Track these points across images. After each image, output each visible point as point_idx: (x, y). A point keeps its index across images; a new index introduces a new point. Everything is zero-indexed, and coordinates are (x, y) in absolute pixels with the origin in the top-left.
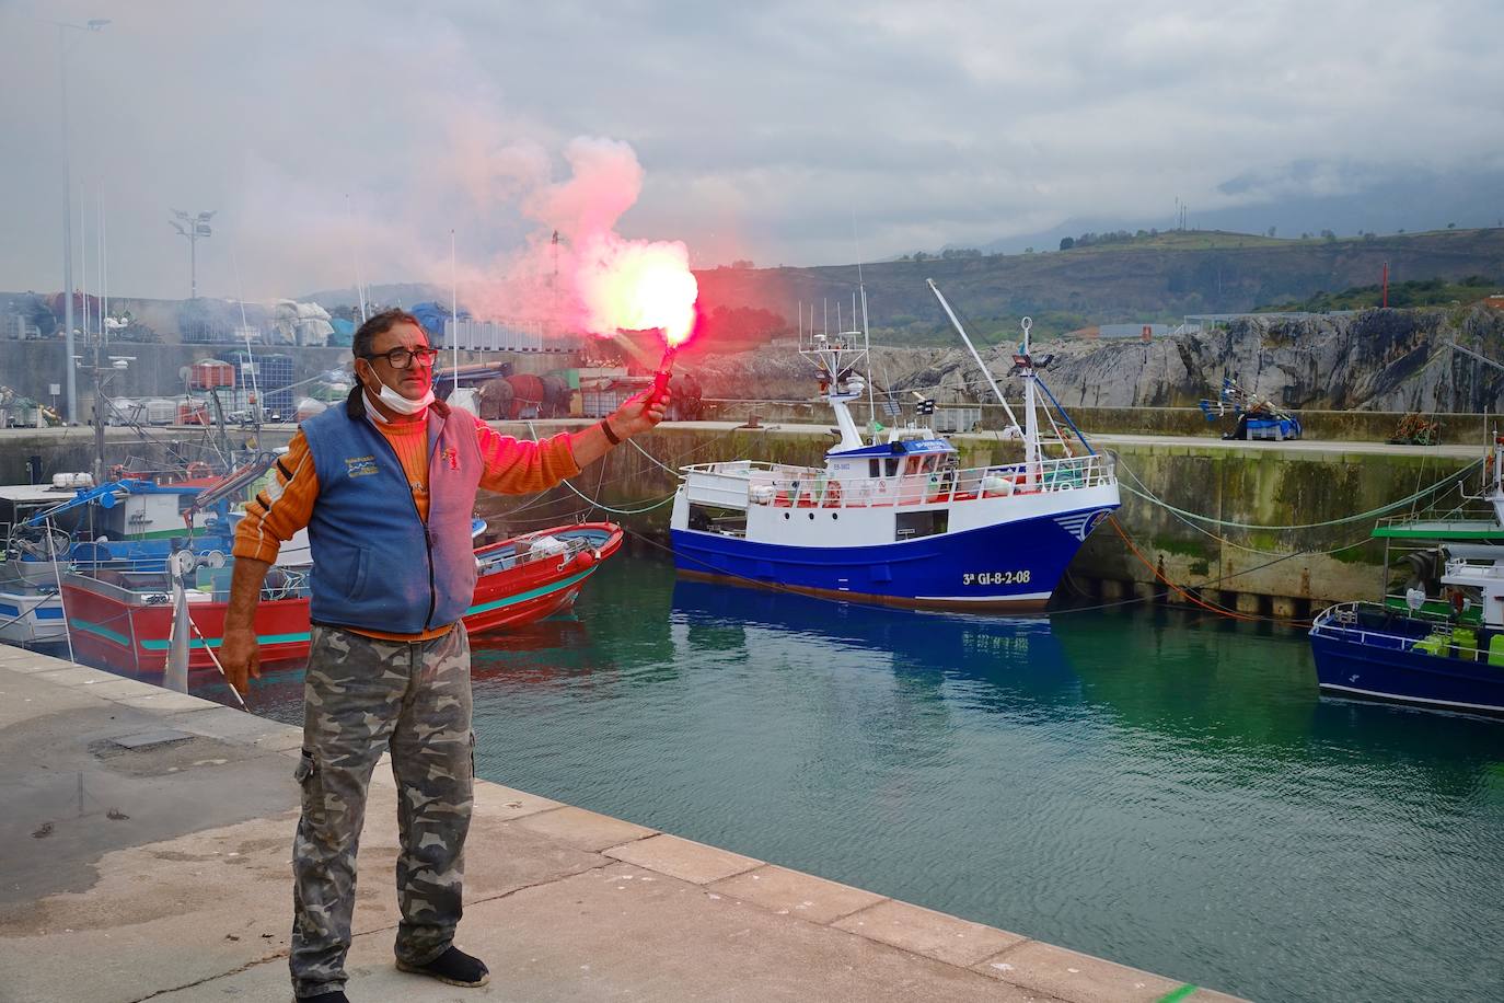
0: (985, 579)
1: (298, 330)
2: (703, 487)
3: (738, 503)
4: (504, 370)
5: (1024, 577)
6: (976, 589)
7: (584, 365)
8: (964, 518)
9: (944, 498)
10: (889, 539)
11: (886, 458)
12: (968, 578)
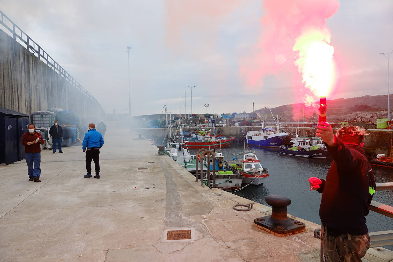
0: (272, 144)
1: (217, 117)
2: (249, 134)
3: (251, 136)
4: (243, 120)
5: (276, 144)
6: (271, 145)
7: (255, 119)
8: (269, 137)
9: (267, 135)
10: (263, 140)
11: (265, 130)
12: (270, 144)
